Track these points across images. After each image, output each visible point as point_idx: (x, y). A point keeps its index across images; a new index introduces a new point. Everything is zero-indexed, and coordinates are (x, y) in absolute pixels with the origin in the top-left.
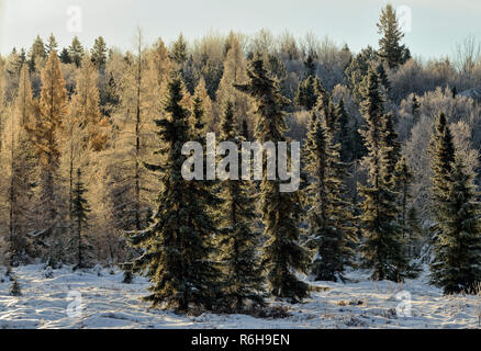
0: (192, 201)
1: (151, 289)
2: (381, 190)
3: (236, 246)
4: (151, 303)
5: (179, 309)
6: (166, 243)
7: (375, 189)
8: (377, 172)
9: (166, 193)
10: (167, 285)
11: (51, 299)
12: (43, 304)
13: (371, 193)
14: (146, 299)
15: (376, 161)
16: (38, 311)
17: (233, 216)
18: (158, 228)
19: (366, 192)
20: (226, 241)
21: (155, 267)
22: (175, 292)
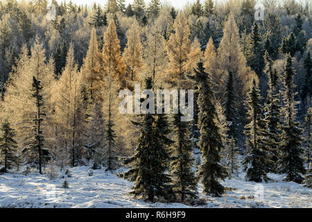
0: (156, 141)
1: (132, 188)
2: (292, 127)
3: (181, 166)
4: (133, 196)
5: (148, 199)
6: (142, 164)
7: (288, 127)
8: (290, 116)
9: (142, 137)
10: (142, 186)
11: (83, 192)
12: (77, 194)
13: (286, 129)
14: (131, 193)
15: (289, 110)
16: (73, 198)
17: (180, 150)
18: (138, 156)
19: (282, 129)
20: (175, 163)
21: (136, 176)
22: (145, 190)
